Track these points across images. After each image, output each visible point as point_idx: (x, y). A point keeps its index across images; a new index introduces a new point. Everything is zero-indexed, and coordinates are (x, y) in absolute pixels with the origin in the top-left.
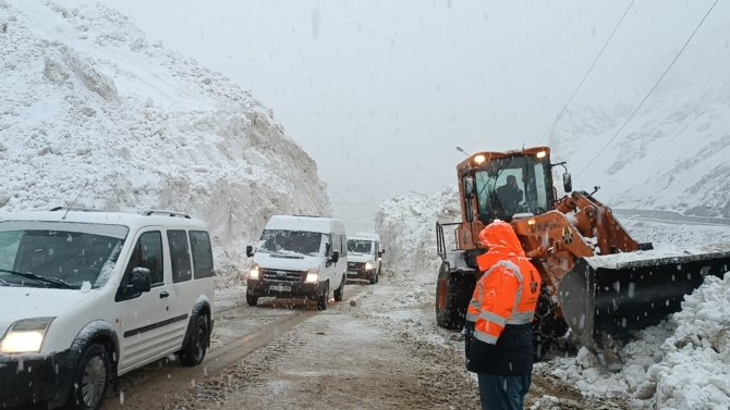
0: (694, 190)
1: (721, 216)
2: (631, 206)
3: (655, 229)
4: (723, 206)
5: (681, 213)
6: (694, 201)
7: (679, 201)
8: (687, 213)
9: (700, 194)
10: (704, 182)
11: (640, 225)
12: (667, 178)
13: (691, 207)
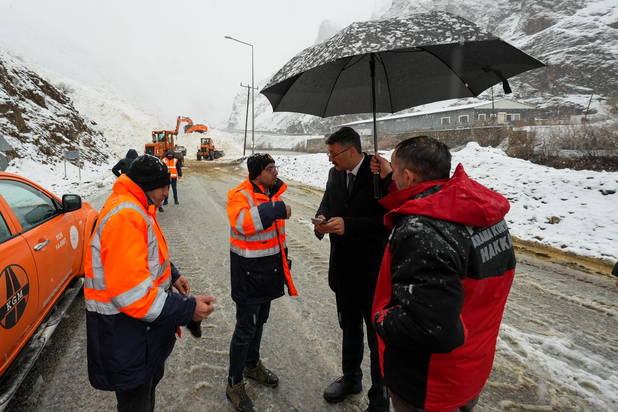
0: (279, 124)
1: (286, 133)
2: (260, 130)
3: (267, 137)
4: (286, 129)
5: (275, 132)
6: (279, 128)
7: (274, 128)
8: (277, 131)
9: (280, 125)
10: (282, 121)
11: (262, 136)
12: (271, 120)
13: (278, 129)
